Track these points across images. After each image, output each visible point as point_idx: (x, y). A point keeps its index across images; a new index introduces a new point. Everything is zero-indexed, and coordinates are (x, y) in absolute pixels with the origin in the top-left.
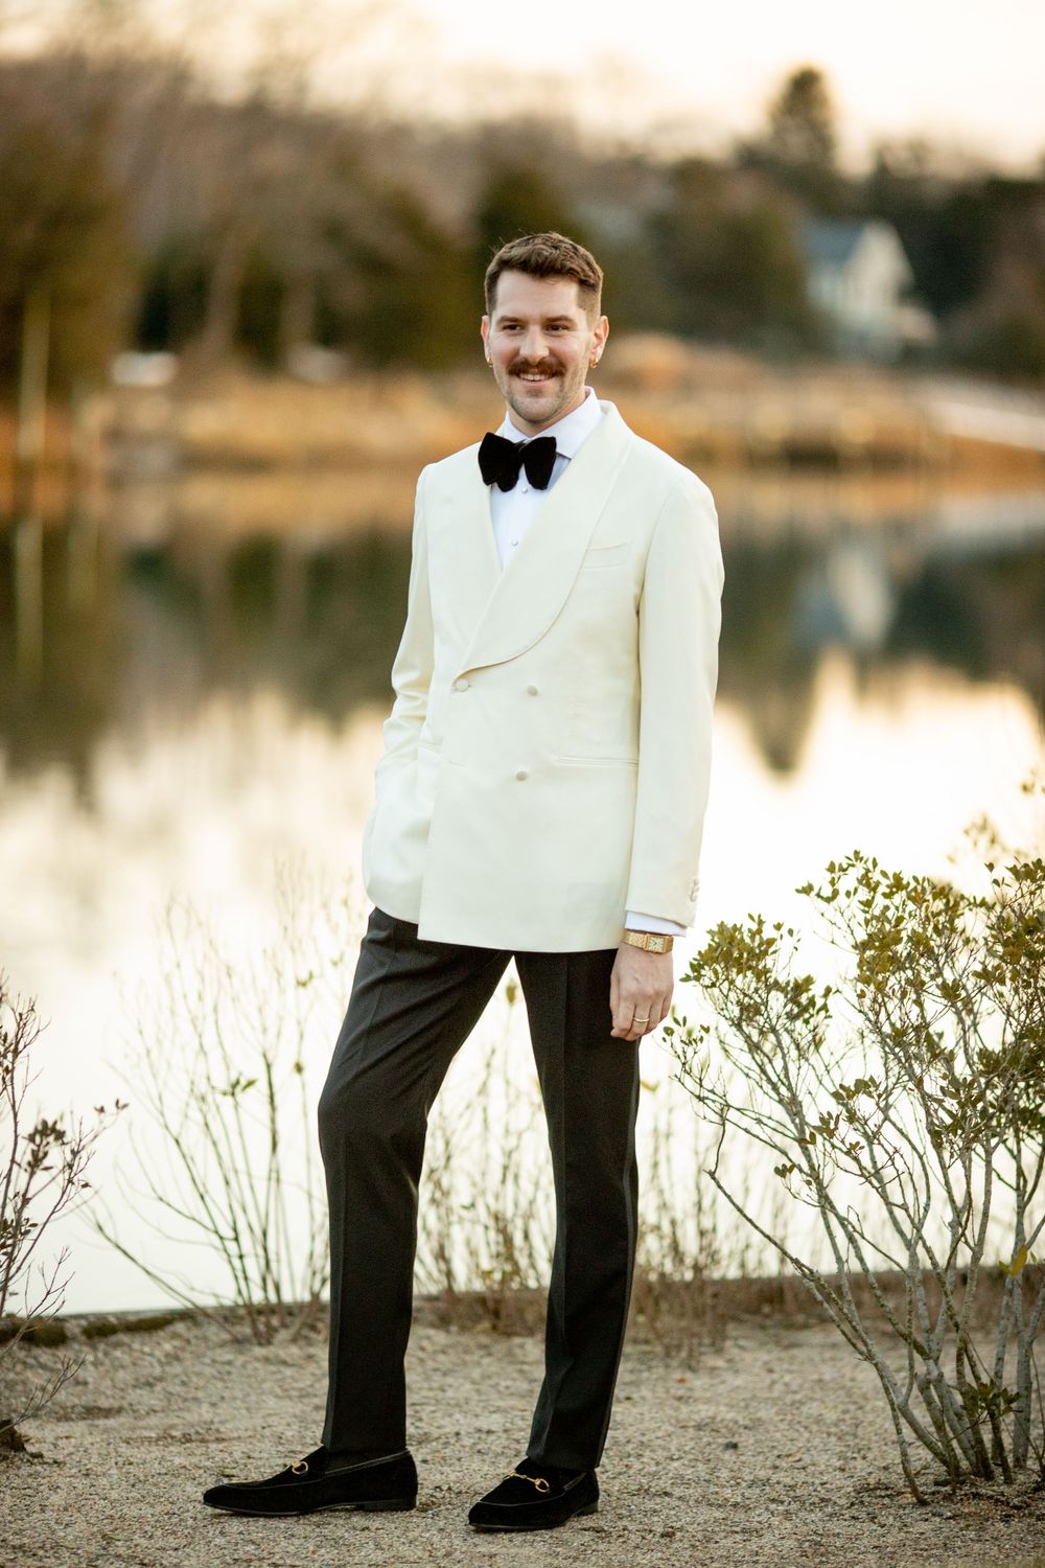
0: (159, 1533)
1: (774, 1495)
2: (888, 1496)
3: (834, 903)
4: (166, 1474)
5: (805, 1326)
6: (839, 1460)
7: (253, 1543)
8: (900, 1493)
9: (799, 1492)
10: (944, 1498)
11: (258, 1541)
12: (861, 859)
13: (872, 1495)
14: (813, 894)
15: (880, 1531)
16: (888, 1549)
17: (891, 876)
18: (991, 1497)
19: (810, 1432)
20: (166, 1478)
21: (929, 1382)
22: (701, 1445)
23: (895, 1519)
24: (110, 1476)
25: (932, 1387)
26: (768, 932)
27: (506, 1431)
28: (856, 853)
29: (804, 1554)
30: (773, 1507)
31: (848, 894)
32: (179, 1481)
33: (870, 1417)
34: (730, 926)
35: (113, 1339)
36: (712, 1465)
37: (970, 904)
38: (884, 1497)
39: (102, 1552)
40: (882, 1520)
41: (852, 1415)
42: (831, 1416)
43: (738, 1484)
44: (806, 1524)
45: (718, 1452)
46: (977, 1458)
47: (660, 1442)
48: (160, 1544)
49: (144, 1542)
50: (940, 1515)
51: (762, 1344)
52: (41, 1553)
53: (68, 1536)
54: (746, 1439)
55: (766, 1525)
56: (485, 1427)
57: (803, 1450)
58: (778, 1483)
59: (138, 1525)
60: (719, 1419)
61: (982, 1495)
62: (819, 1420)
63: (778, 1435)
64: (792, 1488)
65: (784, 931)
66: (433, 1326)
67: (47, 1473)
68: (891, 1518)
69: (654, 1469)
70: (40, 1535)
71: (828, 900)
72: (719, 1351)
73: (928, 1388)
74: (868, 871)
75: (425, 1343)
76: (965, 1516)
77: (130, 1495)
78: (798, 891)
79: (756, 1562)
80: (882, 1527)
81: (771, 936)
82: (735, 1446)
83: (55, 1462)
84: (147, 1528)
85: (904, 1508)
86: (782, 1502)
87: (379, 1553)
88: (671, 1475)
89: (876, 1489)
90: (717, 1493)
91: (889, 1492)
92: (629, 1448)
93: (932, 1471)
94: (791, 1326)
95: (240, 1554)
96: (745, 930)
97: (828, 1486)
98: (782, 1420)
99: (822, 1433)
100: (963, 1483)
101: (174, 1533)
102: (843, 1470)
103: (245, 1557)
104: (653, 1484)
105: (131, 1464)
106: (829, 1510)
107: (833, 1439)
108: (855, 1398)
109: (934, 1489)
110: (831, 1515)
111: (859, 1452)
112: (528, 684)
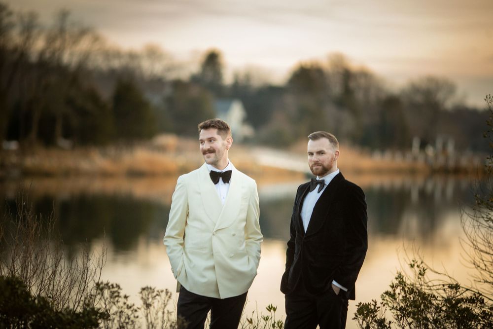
34: (367, 304)
96: (371, 304)
112: (233, 233)
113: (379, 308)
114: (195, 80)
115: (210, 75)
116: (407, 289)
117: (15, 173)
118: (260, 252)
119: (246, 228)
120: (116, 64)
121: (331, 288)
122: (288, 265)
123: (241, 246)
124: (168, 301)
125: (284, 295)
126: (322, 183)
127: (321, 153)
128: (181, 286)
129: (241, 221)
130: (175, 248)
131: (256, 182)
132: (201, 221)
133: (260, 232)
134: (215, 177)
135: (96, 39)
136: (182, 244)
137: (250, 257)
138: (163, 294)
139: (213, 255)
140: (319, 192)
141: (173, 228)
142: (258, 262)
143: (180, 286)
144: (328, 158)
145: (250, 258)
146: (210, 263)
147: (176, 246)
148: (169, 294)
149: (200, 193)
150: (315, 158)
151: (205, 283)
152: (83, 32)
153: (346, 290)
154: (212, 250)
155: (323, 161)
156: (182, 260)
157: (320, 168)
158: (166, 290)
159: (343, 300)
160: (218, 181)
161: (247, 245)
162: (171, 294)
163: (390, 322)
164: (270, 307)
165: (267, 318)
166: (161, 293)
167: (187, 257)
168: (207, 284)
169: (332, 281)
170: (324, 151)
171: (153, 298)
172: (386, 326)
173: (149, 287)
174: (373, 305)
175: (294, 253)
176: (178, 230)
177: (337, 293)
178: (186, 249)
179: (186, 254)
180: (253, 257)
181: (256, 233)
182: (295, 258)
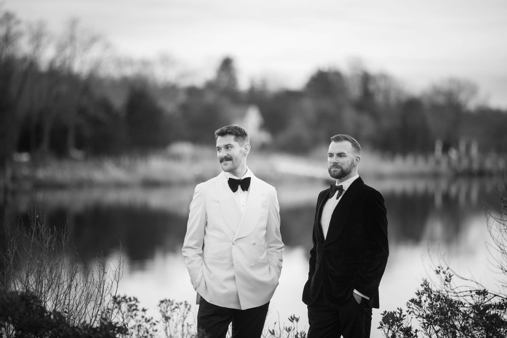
34: (393, 312)
74: (429, 294)
81: (404, 314)
112: (253, 242)
113: (404, 316)
114: (210, 86)
115: (225, 80)
116: (433, 296)
117: (27, 185)
118: (281, 261)
119: (266, 237)
120: (129, 72)
121: (352, 297)
122: (311, 274)
123: (261, 255)
124: (187, 313)
125: (307, 305)
126: (341, 188)
128: (201, 297)
129: (261, 229)
130: (194, 259)
131: (276, 190)
132: (220, 230)
133: (281, 240)
134: (234, 185)
135: (107, 46)
136: (202, 255)
138: (183, 307)
139: (233, 265)
140: (337, 199)
141: (191, 239)
142: (279, 271)
145: (271, 267)
146: (231, 273)
147: (195, 256)
148: (188, 306)
149: (219, 202)
151: (225, 294)
152: (94, 40)
153: (367, 298)
154: (232, 260)
156: (201, 271)
158: (186, 302)
159: (366, 309)
160: (237, 189)
161: (268, 254)
162: (190, 306)
163: (416, 331)
164: (293, 317)
165: (289, 329)
166: (180, 306)
167: (207, 268)
168: (228, 295)
169: (353, 290)
170: (345, 153)
171: (171, 310)
172: (412, 335)
173: (168, 299)
174: (398, 313)
175: (315, 262)
176: (196, 240)
177: (359, 302)
178: (205, 260)
179: (205, 264)
180: (274, 266)
181: (276, 241)
182: (316, 267)
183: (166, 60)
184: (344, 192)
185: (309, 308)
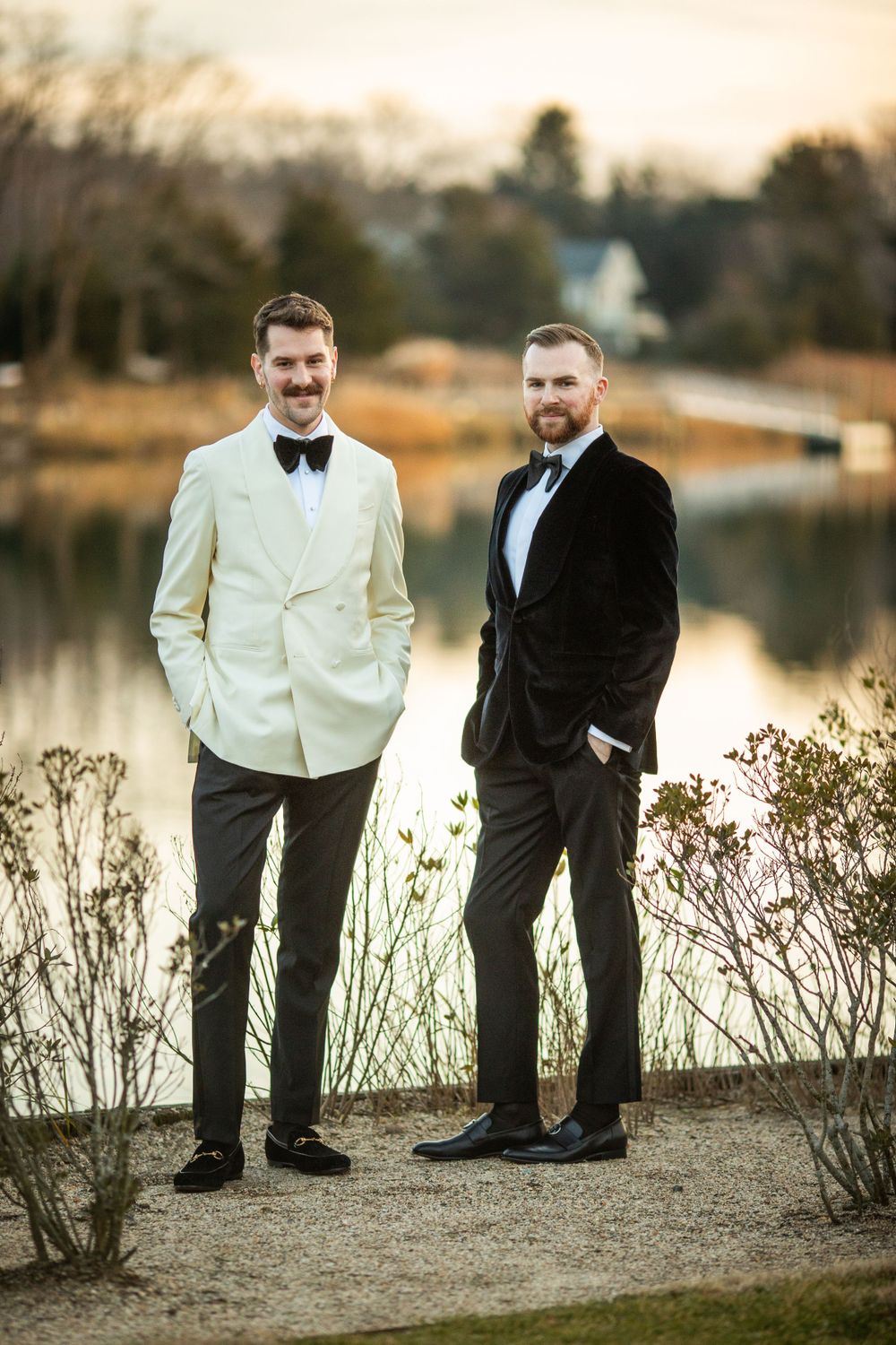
0: (257, 1255)
1: (719, 1221)
2: (808, 1219)
3: (753, 766)
4: (248, 1217)
5: (712, 1106)
6: (762, 1196)
7: (331, 1261)
8: (817, 1217)
9: (738, 1219)
10: (853, 1219)
11: (335, 1260)
12: (773, 731)
13: (795, 1219)
14: (737, 759)
15: (806, 1243)
16: (817, 1255)
17: (797, 743)
18: (889, 1217)
19: (736, 1178)
20: (250, 1220)
21: (837, 1131)
22: (654, 1188)
23: (816, 1235)
24: (205, 1219)
25: (839, 1136)
26: (706, 788)
27: (500, 1182)
28: (770, 726)
29: (753, 1260)
30: (721, 1229)
31: (765, 758)
32: (260, 1221)
33: (780, 1167)
35: (177, 1125)
36: (666, 1202)
37: (856, 764)
38: (805, 1220)
39: (218, 1269)
40: (807, 1236)
41: (765, 1165)
42: (749, 1167)
43: (690, 1214)
44: (749, 1240)
45: (668, 1193)
46: (875, 1189)
47: (622, 1187)
48: (260, 1263)
49: (248, 1262)
50: (851, 1231)
51: (681, 1120)
52: (171, 1271)
53: (187, 1259)
54: (688, 1184)
55: (719, 1241)
56: (484, 1180)
57: (733, 1191)
58: (720, 1213)
59: (240, 1251)
60: (664, 1170)
61: (881, 1216)
62: (741, 1169)
63: (712, 1181)
64: (733, 1216)
65: (718, 786)
66: (423, 1111)
67: (155, 1219)
68: (813, 1234)
69: (623, 1205)
70: (167, 1259)
71: (749, 763)
72: (650, 1125)
73: (836, 1136)
74: (778, 740)
75: (420, 1124)
76: (871, 1231)
77: (226, 1232)
78: (726, 756)
79: (719, 1265)
80: (808, 1240)
81: (708, 791)
82: (681, 1189)
83: (160, 1211)
84: (248, 1253)
85: (822, 1228)
86: (727, 1226)
87: (429, 1266)
88: (636, 1209)
89: (799, 1214)
90: (675, 1221)
91: (809, 1216)
92: (599, 1191)
93: (840, 1200)
94: (702, 1106)
95: (323, 1268)
96: (688, 786)
97: (760, 1213)
98: (712, 1170)
99: (745, 1178)
100: (865, 1208)
101: (268, 1255)
102: (768, 1203)
103: (329, 1270)
104: (625, 1215)
105: (219, 1211)
106: (765, 1230)
107: (755, 1183)
108: (764, 1154)
109: (843, 1213)
110: (767, 1234)
111: (777, 1191)
112: (338, 602)
113: (708, 795)
114: (507, 185)
115: (545, 177)
116: (786, 744)
117: (14, 451)
118: (408, 649)
119: (371, 589)
121: (586, 745)
122: (482, 687)
123: (358, 635)
125: (473, 769)
126: (556, 463)
127: (564, 382)
128: (202, 745)
129: (358, 570)
130: (182, 644)
131: (394, 465)
132: (250, 571)
133: (406, 598)
134: (288, 453)
136: (204, 636)
137: (383, 665)
138: (104, 767)
139: (285, 662)
140: (548, 490)
141: (175, 592)
142: (404, 677)
143: (198, 745)
144: (583, 397)
145: (385, 667)
146: (280, 684)
147: (184, 638)
148: (119, 766)
149: (248, 498)
150: (549, 395)
151: (265, 737)
153: (627, 748)
154: (282, 648)
155: (571, 405)
156: (202, 675)
157: (561, 421)
158: (112, 755)
159: (622, 777)
160: (297, 464)
161: (374, 633)
162: (124, 766)
163: (748, 834)
164: (463, 797)
165: (457, 828)
166: (98, 765)
167: (217, 669)
168: (272, 741)
169: (587, 729)
170: (574, 378)
171: (74, 778)
172: (736, 843)
173: (65, 749)
174: (692, 787)
175: (494, 655)
176: (188, 595)
177: (604, 759)
178: (212, 649)
179: (213, 660)
180: (392, 664)
181: (395, 601)
182: (496, 669)
183: (390, 118)
184: (564, 474)
185: (478, 773)
